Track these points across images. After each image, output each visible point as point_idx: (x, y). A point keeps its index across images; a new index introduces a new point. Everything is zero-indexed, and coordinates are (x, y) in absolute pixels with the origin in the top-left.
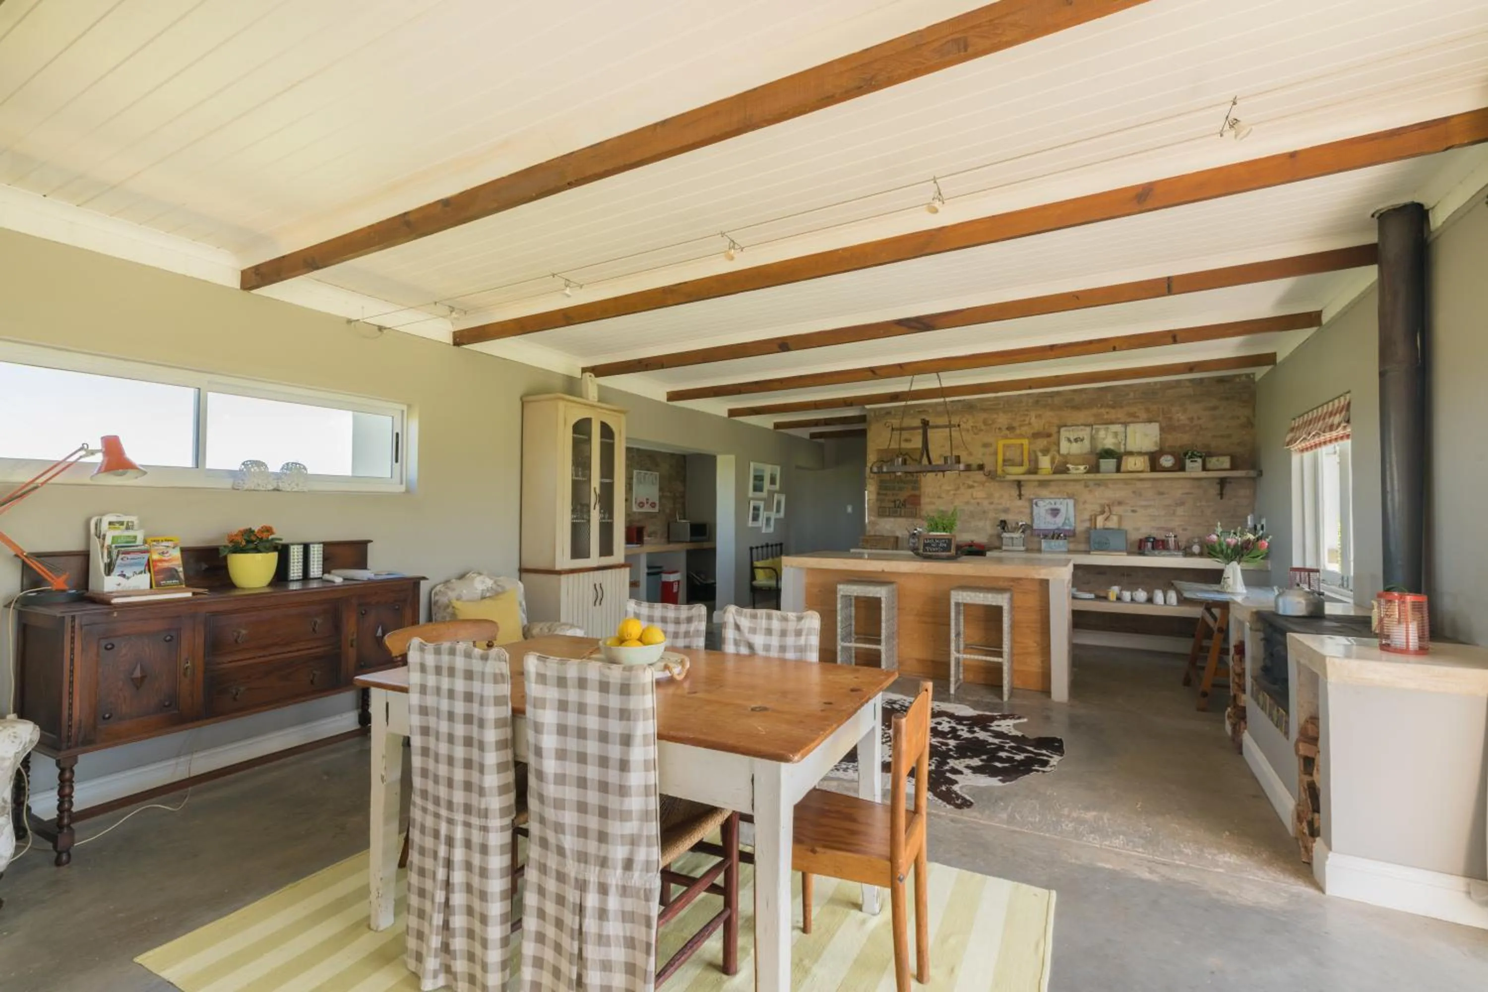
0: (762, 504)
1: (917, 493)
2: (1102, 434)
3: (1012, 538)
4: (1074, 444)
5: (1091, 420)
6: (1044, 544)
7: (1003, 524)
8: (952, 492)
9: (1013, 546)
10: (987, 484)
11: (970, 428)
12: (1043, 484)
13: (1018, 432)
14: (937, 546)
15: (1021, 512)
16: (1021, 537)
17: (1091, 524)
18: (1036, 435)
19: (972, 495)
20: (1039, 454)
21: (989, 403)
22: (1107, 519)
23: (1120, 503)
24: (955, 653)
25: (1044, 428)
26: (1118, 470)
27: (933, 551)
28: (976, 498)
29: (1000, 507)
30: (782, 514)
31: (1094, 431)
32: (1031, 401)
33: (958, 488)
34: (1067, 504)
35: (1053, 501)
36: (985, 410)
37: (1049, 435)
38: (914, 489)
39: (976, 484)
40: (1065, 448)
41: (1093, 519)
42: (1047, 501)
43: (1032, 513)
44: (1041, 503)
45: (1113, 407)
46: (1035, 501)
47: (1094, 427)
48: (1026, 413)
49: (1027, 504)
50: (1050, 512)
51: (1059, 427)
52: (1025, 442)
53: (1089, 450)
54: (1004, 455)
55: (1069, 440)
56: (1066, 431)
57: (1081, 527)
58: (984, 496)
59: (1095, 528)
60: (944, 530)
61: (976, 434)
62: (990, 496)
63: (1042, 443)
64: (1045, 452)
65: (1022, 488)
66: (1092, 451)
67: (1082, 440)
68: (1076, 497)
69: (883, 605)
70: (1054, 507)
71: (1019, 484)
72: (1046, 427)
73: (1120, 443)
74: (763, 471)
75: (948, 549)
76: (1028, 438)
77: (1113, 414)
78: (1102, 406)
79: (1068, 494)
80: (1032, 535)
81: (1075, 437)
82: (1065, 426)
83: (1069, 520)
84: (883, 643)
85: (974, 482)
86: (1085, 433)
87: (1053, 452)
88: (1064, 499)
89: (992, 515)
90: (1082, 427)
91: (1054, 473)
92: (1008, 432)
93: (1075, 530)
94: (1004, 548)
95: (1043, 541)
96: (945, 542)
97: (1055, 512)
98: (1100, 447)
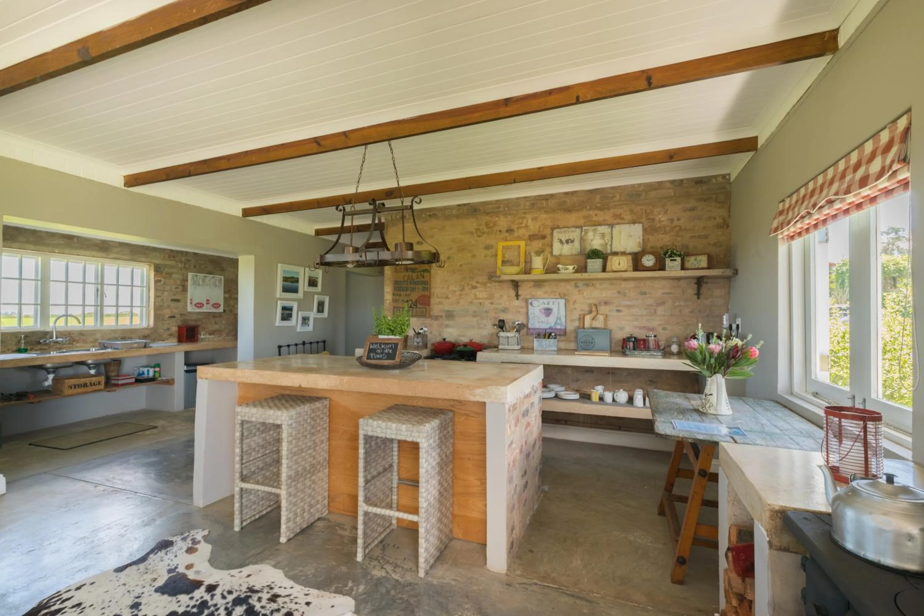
0: (295, 306)
1: (427, 293)
2: (590, 235)
3: (508, 337)
4: (566, 246)
5: (581, 222)
6: (536, 343)
7: (501, 325)
8: (457, 293)
9: (508, 345)
10: (489, 285)
11: (474, 231)
12: (538, 283)
13: (516, 234)
14: (382, 353)
15: (519, 312)
16: (515, 336)
17: (580, 323)
18: (532, 237)
19: (475, 296)
20: (533, 254)
21: (491, 206)
22: (593, 319)
23: (606, 303)
24: (364, 504)
25: (539, 231)
26: (604, 270)
27: (377, 359)
28: (479, 299)
29: (499, 307)
30: (326, 314)
31: (583, 233)
32: (528, 204)
33: (463, 289)
34: (559, 304)
35: (546, 301)
36: (487, 213)
37: (544, 237)
38: (424, 289)
39: (478, 285)
40: (557, 249)
41: (582, 319)
42: (541, 301)
43: (527, 313)
44: (535, 303)
45: (601, 209)
46: (530, 301)
47: (584, 228)
48: (524, 216)
49: (523, 304)
50: (543, 311)
51: (553, 229)
52: (522, 244)
53: (579, 251)
54: (503, 256)
55: (561, 242)
56: (559, 232)
57: (571, 327)
58: (486, 297)
59: (584, 328)
60: (392, 332)
61: (479, 236)
62: (491, 297)
63: (537, 244)
64: (538, 253)
65: (519, 288)
66: (581, 253)
67: (573, 241)
68: (566, 297)
69: (284, 435)
70: (546, 306)
71: (516, 285)
72: (541, 229)
73: (607, 244)
74: (298, 273)
75: (391, 356)
76: (525, 240)
77: (601, 216)
78: (591, 209)
79: (559, 294)
80: (527, 334)
81: (566, 238)
82: (558, 227)
83: (560, 319)
84: (283, 487)
85: (477, 282)
86: (575, 234)
87: (547, 253)
88: (556, 299)
89: (492, 314)
90: (572, 229)
91: (546, 273)
92: (507, 234)
93: (565, 329)
94: (500, 347)
95: (535, 339)
96: (391, 348)
97: (548, 312)
98: (588, 248)
